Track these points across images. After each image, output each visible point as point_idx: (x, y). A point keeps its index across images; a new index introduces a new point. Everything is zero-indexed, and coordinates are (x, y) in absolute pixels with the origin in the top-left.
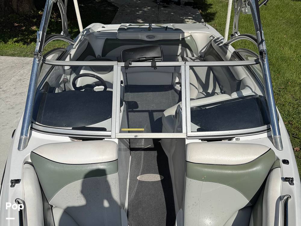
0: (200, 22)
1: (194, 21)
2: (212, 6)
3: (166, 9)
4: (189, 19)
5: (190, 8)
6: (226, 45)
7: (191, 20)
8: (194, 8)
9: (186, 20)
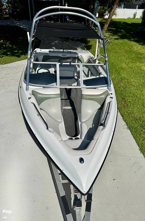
0: (84, 50)
1: (81, 49)
2: (90, 42)
3: (67, 42)
4: (79, 48)
5: (79, 42)
6: (96, 60)
7: (80, 49)
8: (81, 42)
9: (78, 48)
